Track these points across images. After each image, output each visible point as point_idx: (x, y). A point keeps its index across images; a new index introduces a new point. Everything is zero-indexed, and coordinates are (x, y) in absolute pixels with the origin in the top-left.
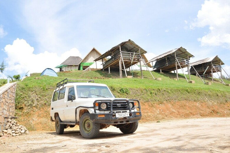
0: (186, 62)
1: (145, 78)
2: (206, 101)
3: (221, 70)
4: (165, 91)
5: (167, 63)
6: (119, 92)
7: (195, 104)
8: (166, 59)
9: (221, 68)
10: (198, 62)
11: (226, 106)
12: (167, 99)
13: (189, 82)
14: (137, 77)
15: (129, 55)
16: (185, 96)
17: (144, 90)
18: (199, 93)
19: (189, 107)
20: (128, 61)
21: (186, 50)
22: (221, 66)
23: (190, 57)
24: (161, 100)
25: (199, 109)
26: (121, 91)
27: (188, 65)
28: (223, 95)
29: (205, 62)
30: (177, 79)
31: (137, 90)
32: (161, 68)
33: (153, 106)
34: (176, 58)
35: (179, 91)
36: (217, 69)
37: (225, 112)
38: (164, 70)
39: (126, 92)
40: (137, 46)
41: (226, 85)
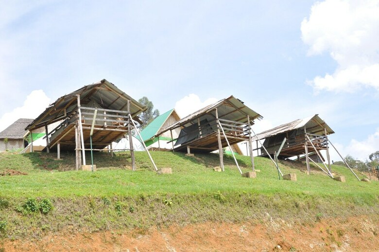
0: (244, 129)
1: (144, 169)
2: (265, 220)
3: (328, 145)
4: (158, 200)
5: (201, 133)
6: (21, 209)
7: (234, 230)
8: (199, 125)
9: (328, 142)
10: (278, 130)
11: (315, 232)
12: (160, 221)
13: (243, 176)
14: (125, 166)
15: (102, 115)
16: (210, 212)
17: (99, 201)
18: (250, 203)
19: (217, 239)
20: (99, 129)
21: (243, 103)
22: (326, 137)
23: (252, 118)
24: (143, 225)
25: (245, 241)
26: (25, 207)
27: (248, 136)
28: (311, 204)
29: (291, 129)
30: (222, 168)
31: (78, 203)
32: (188, 145)
33: (114, 242)
34: (218, 121)
35: (198, 199)
36: (319, 144)
37: (311, 246)
38: (195, 147)
39: (41, 210)
40: (123, 94)
41: (334, 179)
